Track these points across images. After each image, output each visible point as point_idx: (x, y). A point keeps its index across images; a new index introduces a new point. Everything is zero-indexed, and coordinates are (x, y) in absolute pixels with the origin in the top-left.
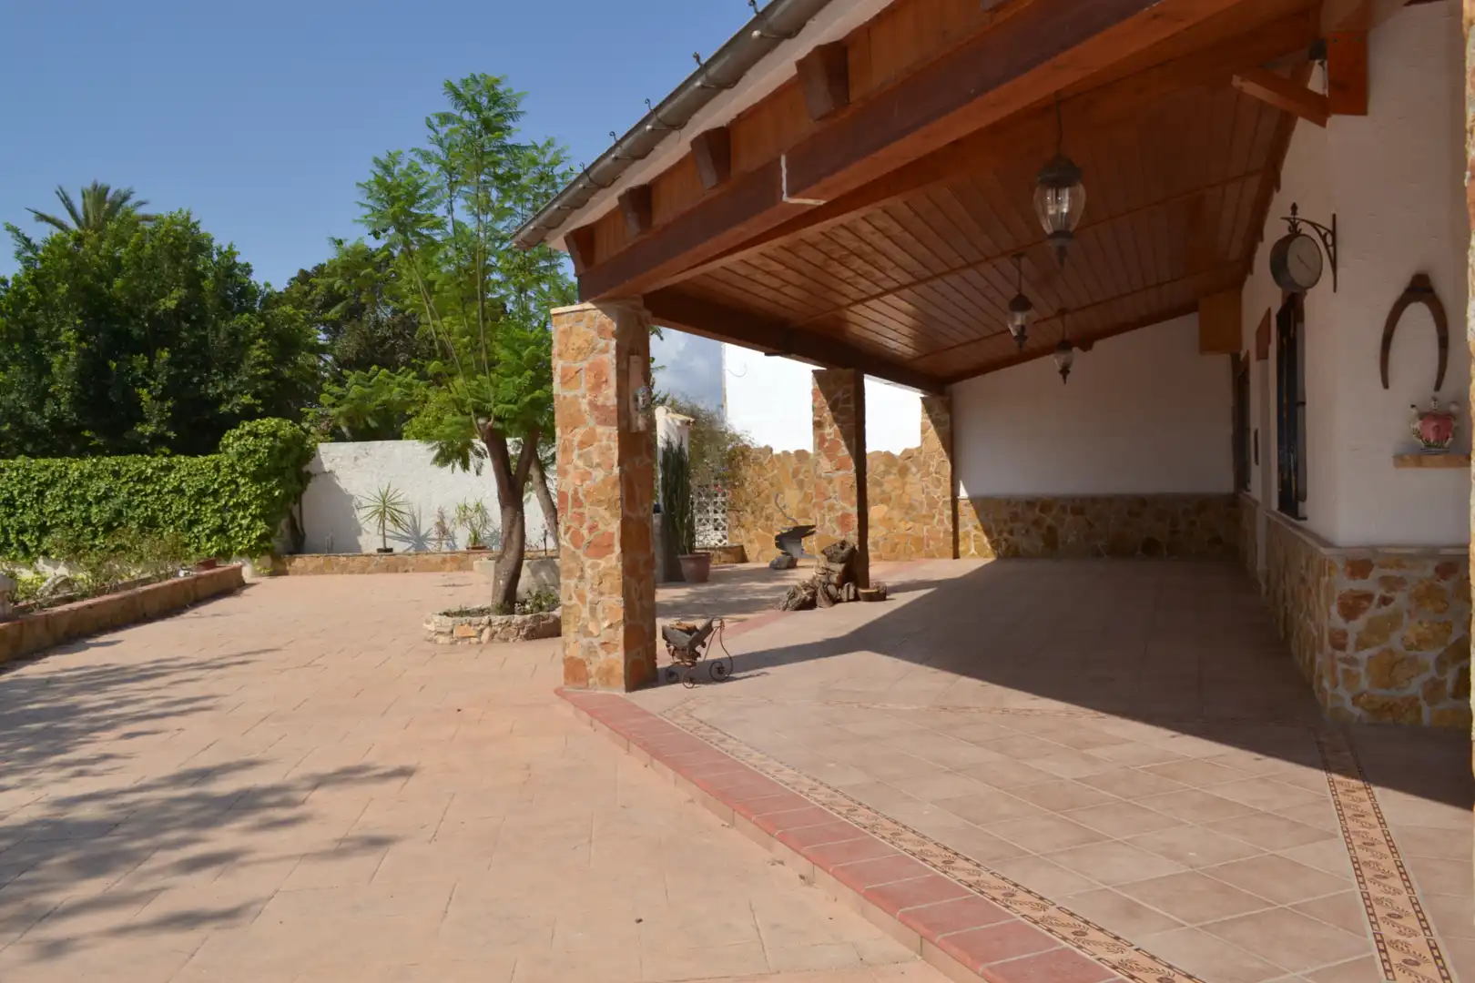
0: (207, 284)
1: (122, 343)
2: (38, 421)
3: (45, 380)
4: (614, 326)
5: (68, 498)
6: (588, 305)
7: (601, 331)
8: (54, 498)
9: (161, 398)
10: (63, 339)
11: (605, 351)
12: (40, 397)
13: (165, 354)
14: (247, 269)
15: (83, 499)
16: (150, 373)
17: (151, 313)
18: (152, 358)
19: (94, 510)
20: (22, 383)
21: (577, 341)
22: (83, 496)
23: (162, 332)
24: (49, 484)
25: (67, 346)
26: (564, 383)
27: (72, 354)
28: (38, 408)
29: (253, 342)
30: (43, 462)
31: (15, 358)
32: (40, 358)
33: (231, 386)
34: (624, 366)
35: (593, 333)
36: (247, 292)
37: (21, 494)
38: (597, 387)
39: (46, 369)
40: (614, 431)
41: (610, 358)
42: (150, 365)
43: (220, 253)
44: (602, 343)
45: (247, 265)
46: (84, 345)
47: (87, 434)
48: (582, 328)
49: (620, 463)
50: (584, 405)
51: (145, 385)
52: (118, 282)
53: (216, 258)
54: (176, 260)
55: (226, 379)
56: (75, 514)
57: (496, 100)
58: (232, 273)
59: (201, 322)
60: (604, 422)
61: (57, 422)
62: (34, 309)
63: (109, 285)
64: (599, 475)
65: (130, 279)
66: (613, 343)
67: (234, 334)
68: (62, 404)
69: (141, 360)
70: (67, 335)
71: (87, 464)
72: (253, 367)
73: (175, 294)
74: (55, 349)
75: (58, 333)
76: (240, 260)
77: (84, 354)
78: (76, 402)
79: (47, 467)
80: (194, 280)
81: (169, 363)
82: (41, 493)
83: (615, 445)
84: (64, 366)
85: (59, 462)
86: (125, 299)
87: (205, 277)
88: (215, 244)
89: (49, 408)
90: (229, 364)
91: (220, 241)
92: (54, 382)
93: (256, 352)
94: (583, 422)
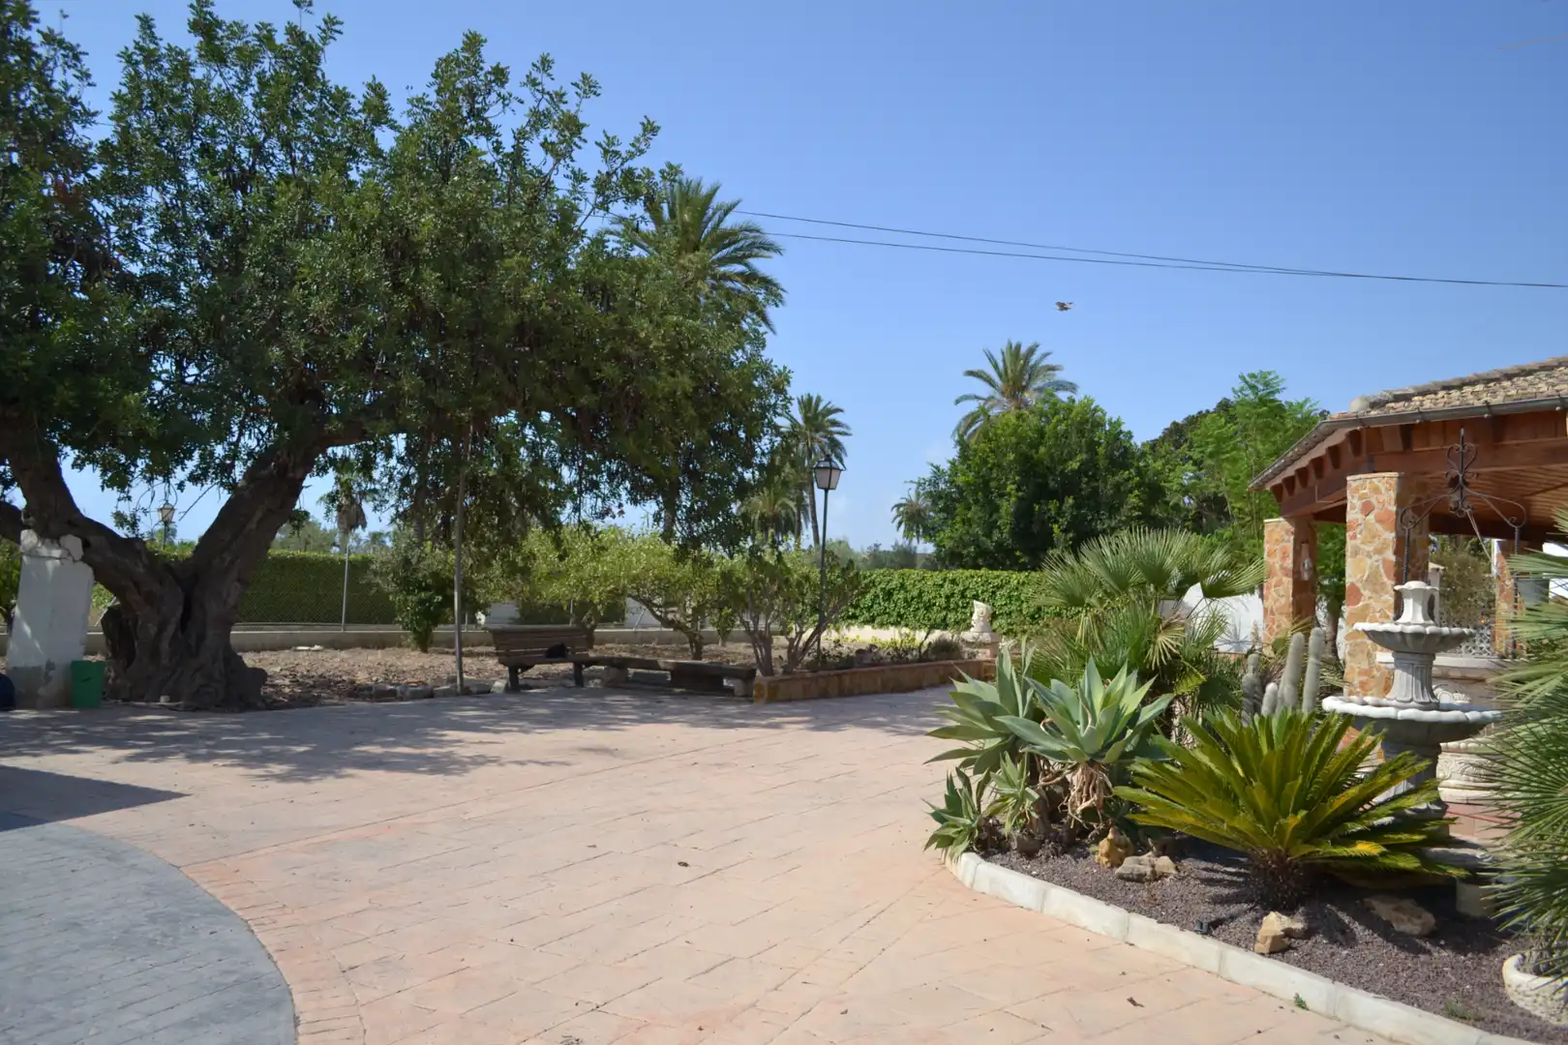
0: (1101, 450)
1: (1043, 493)
2: (990, 545)
3: (995, 517)
4: (1293, 529)
5: (1010, 597)
6: (1281, 519)
7: (1287, 532)
8: (1002, 596)
9: (1065, 531)
10: (1008, 489)
11: (1289, 541)
12: (990, 527)
13: (1071, 501)
14: (1130, 435)
15: (1018, 598)
16: (1060, 513)
17: (1062, 472)
18: (1062, 502)
19: (1025, 605)
20: (980, 518)
21: (1276, 536)
22: (1019, 597)
23: (1069, 485)
24: (1000, 587)
25: (1009, 494)
26: (1269, 555)
27: (1013, 499)
28: (989, 535)
29: (1131, 492)
30: (996, 573)
31: (976, 502)
32: (991, 502)
33: (1113, 524)
34: (1298, 547)
35: (1283, 533)
36: (1127, 452)
37: (982, 592)
38: (1284, 557)
39: (996, 509)
40: (1291, 580)
41: (1290, 546)
42: (1060, 508)
43: (1110, 423)
44: (1286, 538)
45: (1129, 432)
46: (1020, 494)
47: (1018, 553)
48: (1278, 529)
49: (1293, 596)
50: (1277, 566)
51: (1056, 522)
52: (1042, 450)
53: (1107, 428)
54: (1081, 432)
55: (1110, 518)
56: (1013, 608)
57: (1267, 385)
58: (1118, 438)
59: (1094, 478)
60: (1287, 575)
61: (999, 545)
62: (991, 469)
63: (1037, 452)
64: (1283, 601)
65: (1050, 447)
66: (1292, 538)
67: (1117, 486)
68: (1003, 534)
69: (1053, 505)
70: (1010, 488)
71: (1022, 576)
72: (1130, 510)
73: (1078, 458)
74: (1001, 496)
75: (1005, 486)
76: (1124, 428)
77: (1020, 499)
78: (1013, 533)
79: (998, 577)
80: (1092, 446)
81: (1072, 506)
82: (994, 593)
83: (1291, 587)
84: (1007, 507)
85: (1005, 573)
86: (1047, 462)
87: (1100, 444)
88: (1107, 417)
89: (996, 536)
90: (1112, 507)
91: (1111, 414)
92: (1000, 518)
93: (1132, 500)
94: (1275, 575)
